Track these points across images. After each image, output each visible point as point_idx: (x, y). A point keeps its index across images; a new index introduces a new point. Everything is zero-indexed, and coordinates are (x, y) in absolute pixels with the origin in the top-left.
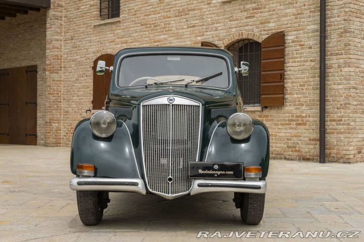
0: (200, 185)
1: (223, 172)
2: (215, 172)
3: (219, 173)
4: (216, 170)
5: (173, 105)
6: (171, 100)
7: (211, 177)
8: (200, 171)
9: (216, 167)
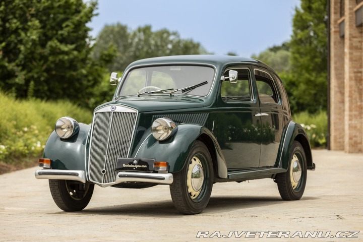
0: (120, 176)
1: (140, 166)
2: (134, 166)
3: (137, 166)
4: (135, 164)
5: (114, 113)
6: (113, 108)
7: (131, 169)
8: (124, 165)
9: (135, 162)
